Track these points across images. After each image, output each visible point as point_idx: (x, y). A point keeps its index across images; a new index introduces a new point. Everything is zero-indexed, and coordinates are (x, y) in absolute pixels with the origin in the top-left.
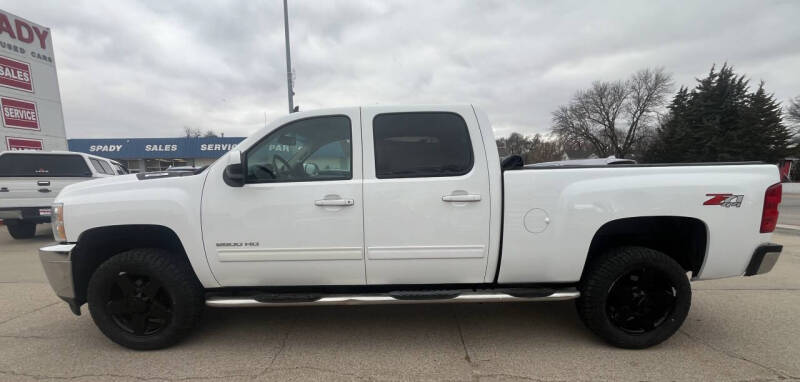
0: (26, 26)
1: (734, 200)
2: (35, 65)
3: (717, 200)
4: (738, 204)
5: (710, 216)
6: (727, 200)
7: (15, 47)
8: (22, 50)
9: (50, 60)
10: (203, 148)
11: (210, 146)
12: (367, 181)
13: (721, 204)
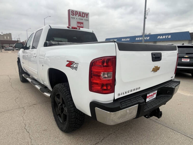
0: (84, 13)
1: (75, 66)
4: (76, 68)
7: (81, 19)
8: (83, 19)
9: (88, 20)
10: (137, 39)
11: (139, 38)
12: (30, 50)
13: (71, 67)
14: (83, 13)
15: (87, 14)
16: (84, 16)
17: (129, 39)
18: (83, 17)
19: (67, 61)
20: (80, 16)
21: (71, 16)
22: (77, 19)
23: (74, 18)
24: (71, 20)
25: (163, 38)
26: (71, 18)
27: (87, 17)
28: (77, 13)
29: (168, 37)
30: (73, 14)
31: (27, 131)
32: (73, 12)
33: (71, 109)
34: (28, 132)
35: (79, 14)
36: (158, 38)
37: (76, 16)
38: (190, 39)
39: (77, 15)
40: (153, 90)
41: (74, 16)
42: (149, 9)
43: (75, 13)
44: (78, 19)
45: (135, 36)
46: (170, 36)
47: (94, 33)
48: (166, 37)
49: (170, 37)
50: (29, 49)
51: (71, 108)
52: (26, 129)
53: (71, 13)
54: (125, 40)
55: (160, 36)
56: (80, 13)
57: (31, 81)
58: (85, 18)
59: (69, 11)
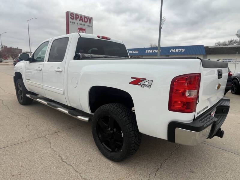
1: (146, 83)
2: (87, 29)
3: (137, 81)
4: (149, 86)
5: (134, 91)
6: (142, 83)
7: (83, 24)
8: (85, 25)
9: (91, 27)
10: (146, 52)
11: (149, 51)
12: (46, 63)
13: (139, 85)
14: (85, 17)
15: (90, 19)
16: (86, 20)
17: (137, 52)
18: (85, 22)
19: (132, 78)
20: (81, 21)
21: (70, 20)
22: (77, 24)
23: (74, 23)
24: (70, 24)
25: (176, 51)
26: (71, 22)
27: (90, 23)
28: (77, 17)
29: (181, 50)
30: (72, 18)
31: (67, 164)
32: (72, 15)
33: (130, 133)
34: (70, 165)
35: (80, 18)
36: (171, 52)
37: (76, 20)
38: (205, 54)
39: (78, 20)
40: (214, 109)
41: (74, 21)
42: (164, 18)
43: (75, 16)
44: (79, 24)
45: (145, 48)
46: (184, 49)
47: (124, 44)
48: (179, 50)
49: (184, 51)
50: (43, 62)
51: (131, 131)
52: (65, 162)
53: (70, 16)
54: (133, 52)
55: (173, 50)
56: (81, 16)
57: (48, 104)
58: (88, 23)
59: (67, 13)
